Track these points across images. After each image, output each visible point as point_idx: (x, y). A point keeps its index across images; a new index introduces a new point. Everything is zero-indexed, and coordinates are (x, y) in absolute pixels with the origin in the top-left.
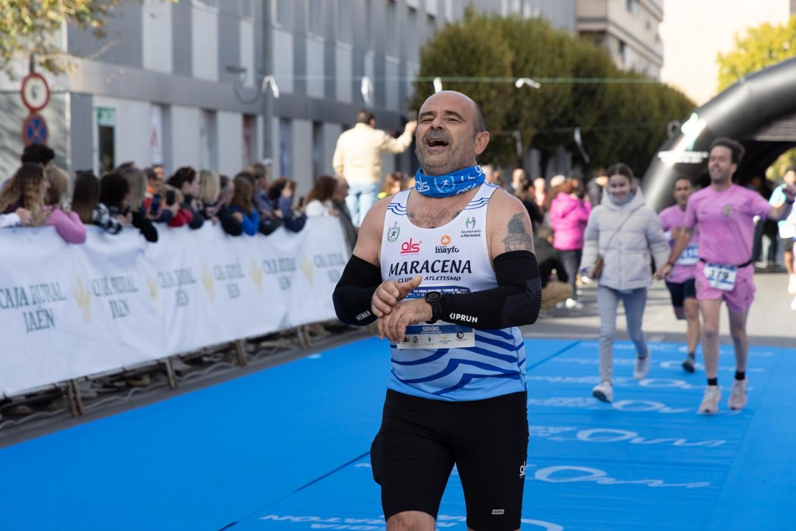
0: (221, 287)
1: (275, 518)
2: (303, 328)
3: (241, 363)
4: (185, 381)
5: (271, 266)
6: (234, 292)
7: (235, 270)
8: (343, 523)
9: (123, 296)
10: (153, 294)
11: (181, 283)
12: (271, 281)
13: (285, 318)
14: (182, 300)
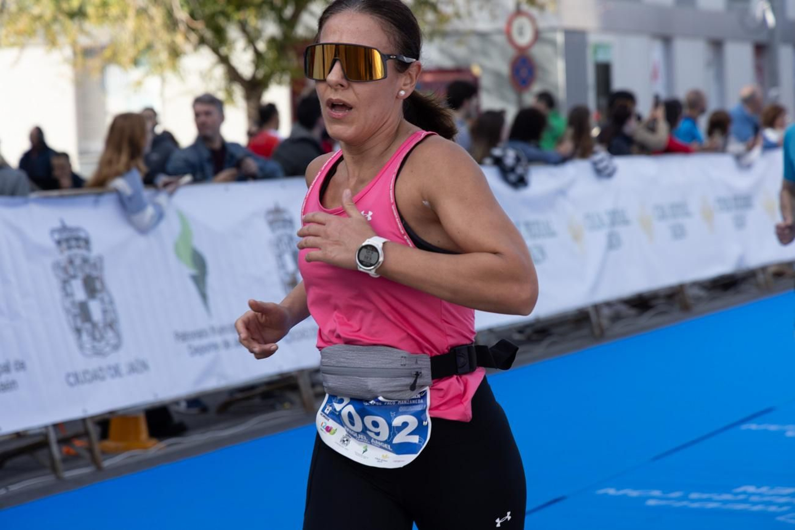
0: (662, 229)
1: (612, 491)
2: (764, 269)
3: (686, 308)
4: (619, 328)
5: (724, 204)
6: (679, 233)
7: (680, 209)
8: (685, 498)
9: (539, 241)
10: (577, 237)
11: (613, 223)
12: (725, 219)
13: (741, 259)
14: (613, 243)
